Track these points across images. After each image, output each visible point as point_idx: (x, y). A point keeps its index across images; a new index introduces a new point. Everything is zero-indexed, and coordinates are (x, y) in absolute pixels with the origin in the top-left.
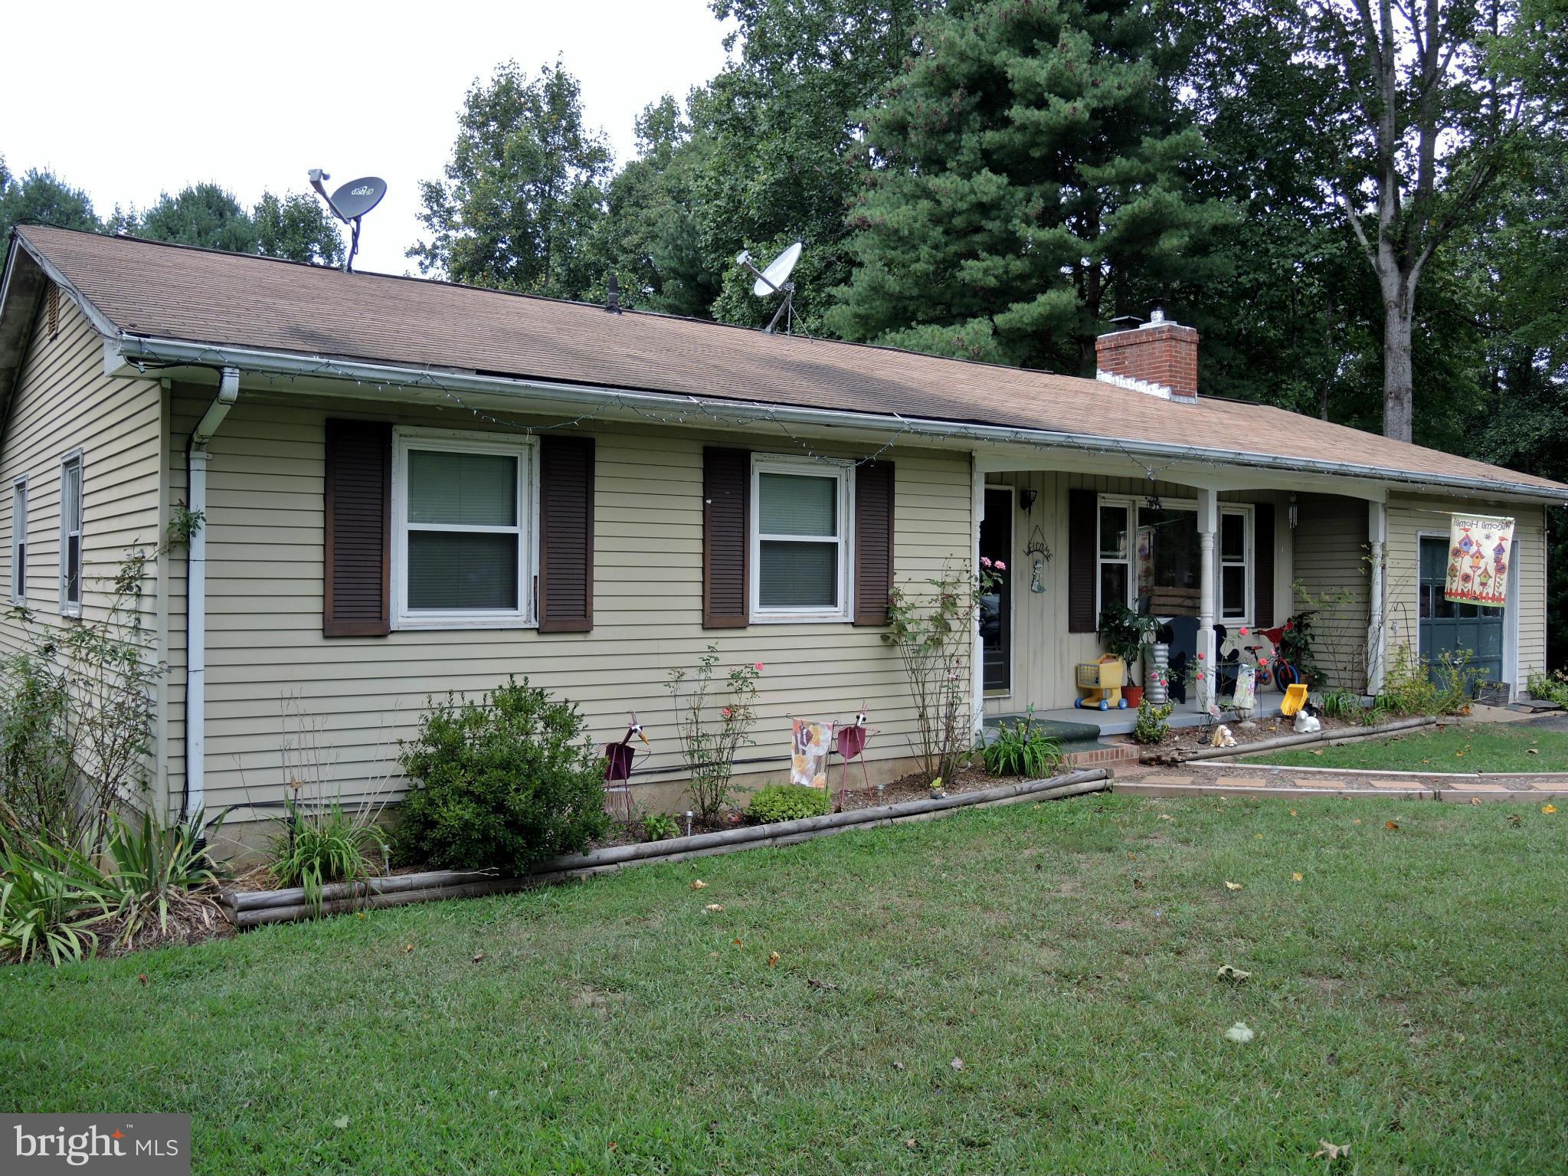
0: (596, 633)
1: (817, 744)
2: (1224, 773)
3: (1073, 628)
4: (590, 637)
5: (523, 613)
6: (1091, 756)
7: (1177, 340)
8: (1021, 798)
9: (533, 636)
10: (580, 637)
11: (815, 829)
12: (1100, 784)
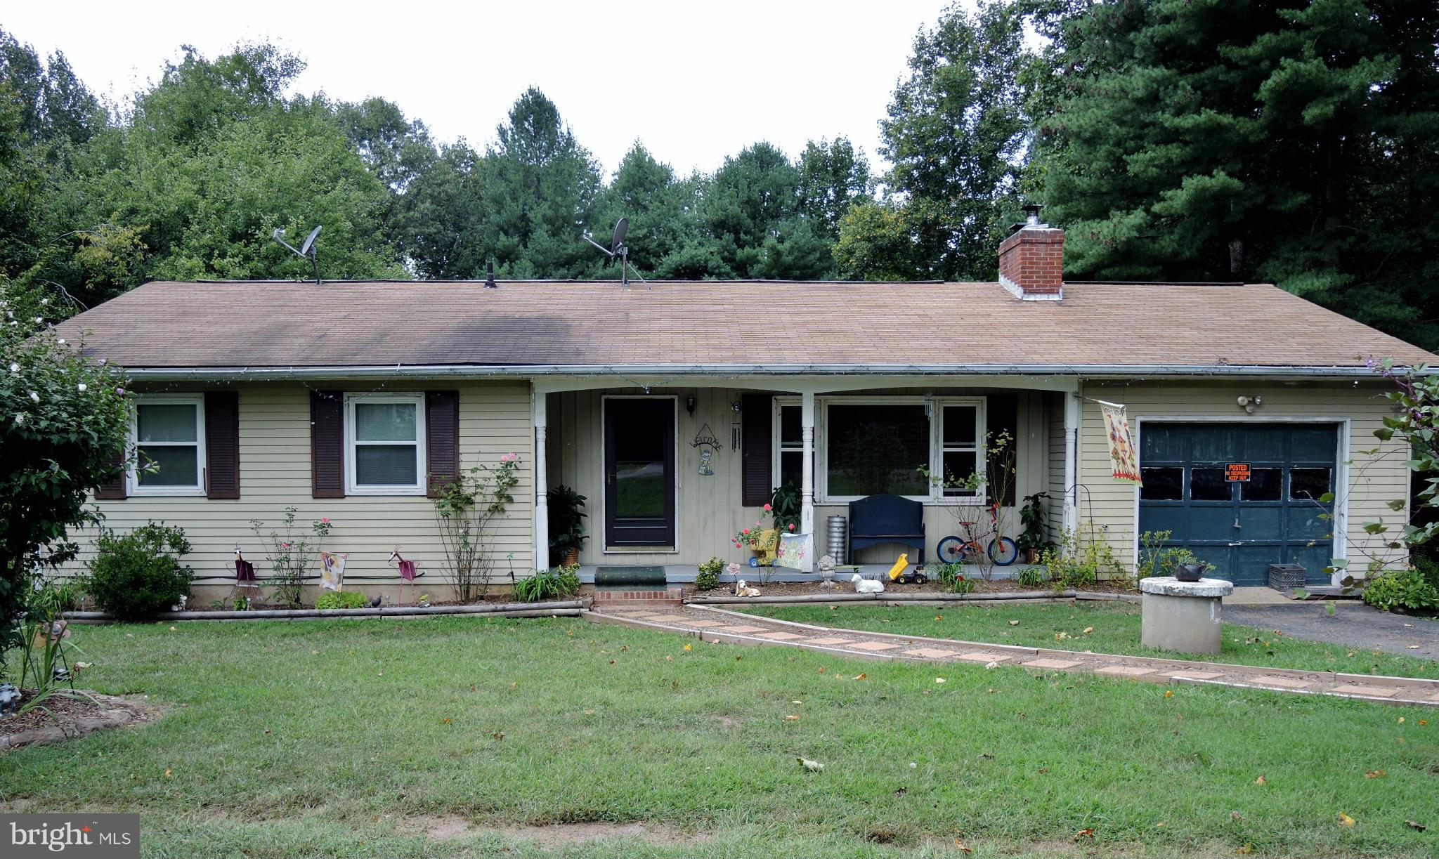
0: (242, 499)
1: (338, 567)
2: (714, 617)
3: (746, 503)
4: (239, 501)
5: (200, 488)
6: (626, 595)
7: (1032, 243)
8: (496, 614)
9: (205, 500)
10: (234, 501)
11: (320, 615)
12: (576, 611)
